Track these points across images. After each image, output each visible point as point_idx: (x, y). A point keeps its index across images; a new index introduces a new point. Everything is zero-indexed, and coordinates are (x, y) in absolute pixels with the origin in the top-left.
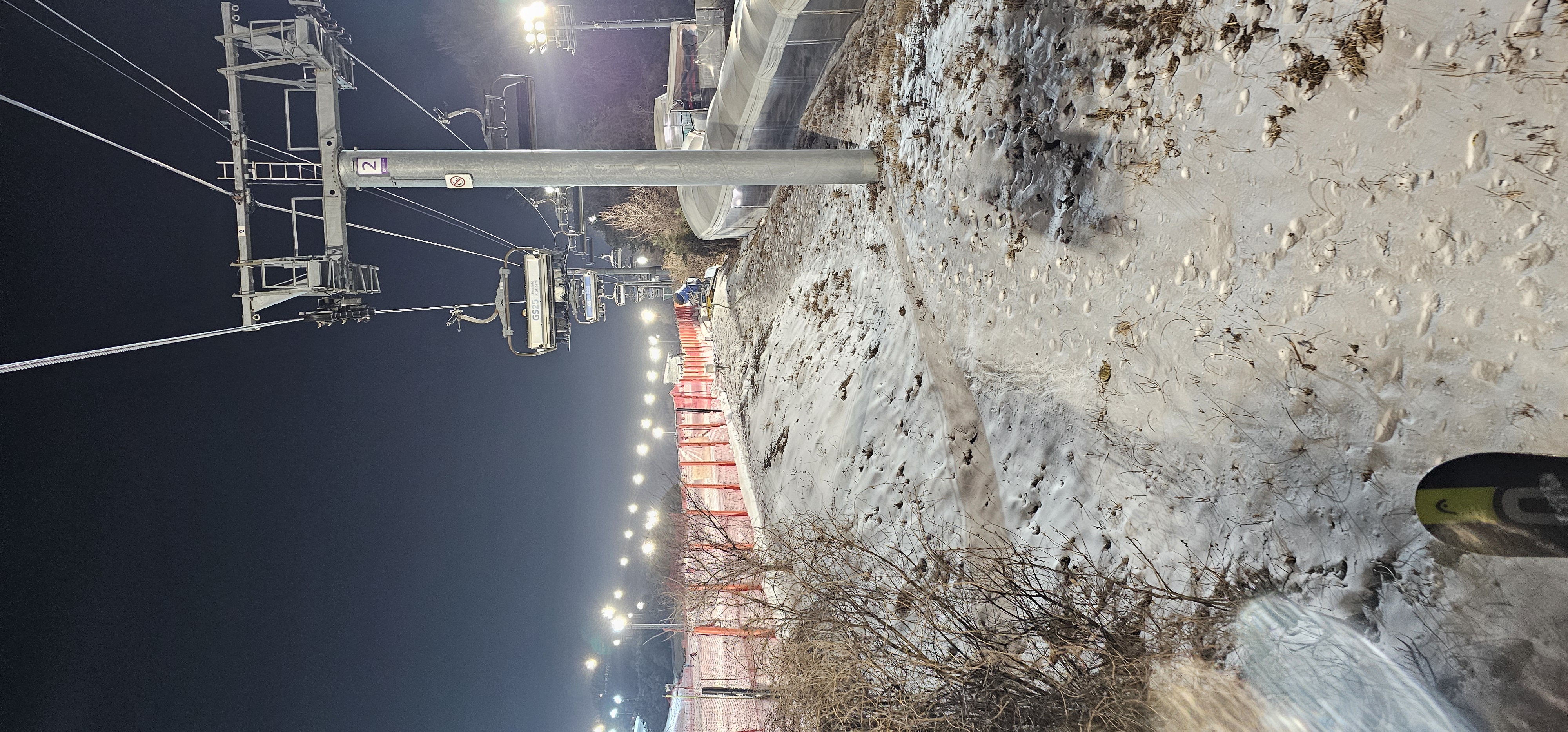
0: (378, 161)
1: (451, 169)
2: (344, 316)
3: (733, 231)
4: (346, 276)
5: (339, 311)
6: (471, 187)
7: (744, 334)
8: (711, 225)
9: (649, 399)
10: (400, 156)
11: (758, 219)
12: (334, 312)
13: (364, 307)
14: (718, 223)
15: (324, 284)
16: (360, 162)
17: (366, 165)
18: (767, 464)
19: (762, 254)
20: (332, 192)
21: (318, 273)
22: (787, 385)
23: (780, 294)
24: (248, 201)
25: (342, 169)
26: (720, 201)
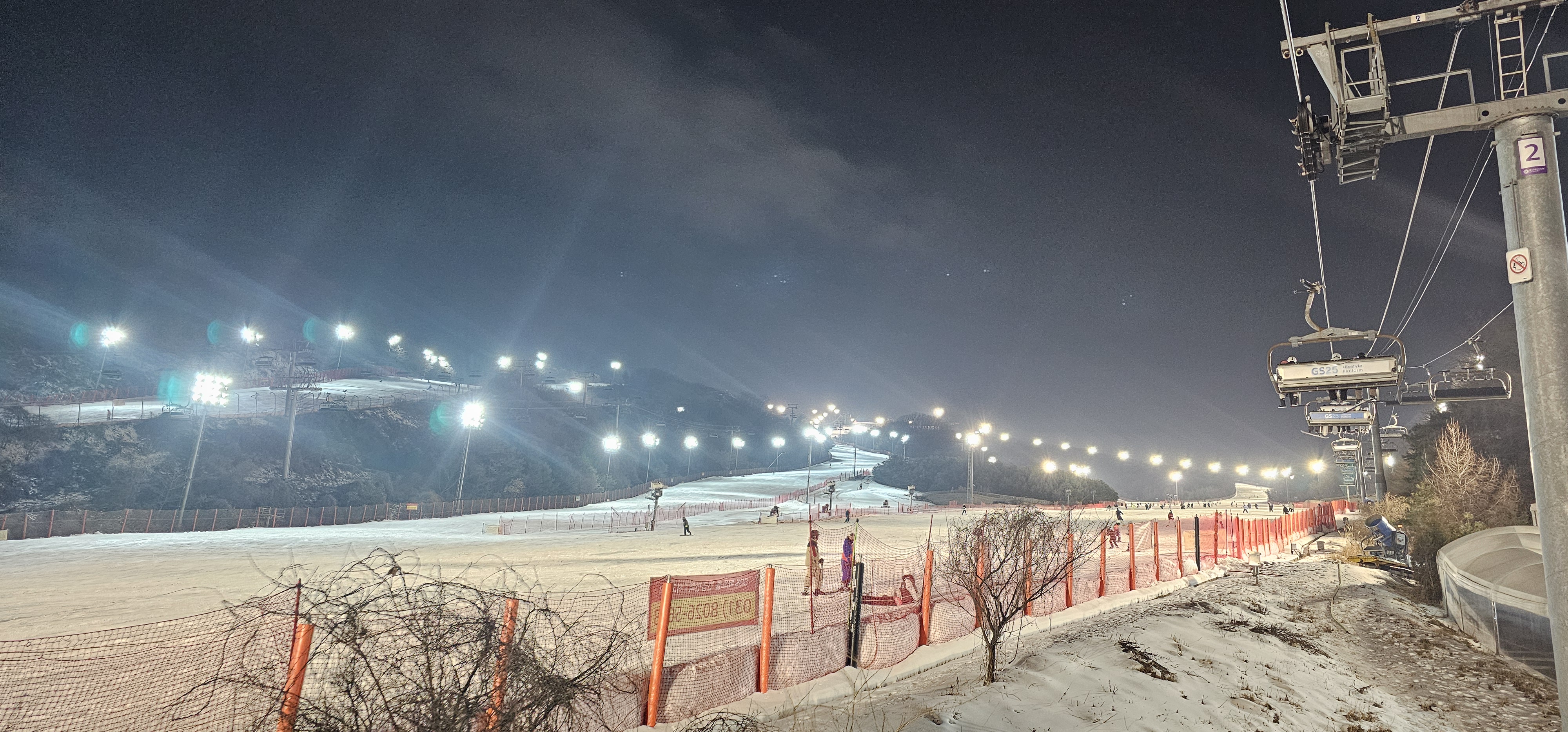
0: (1542, 163)
1: (1537, 254)
2: (1305, 146)
3: (1454, 598)
4: (1361, 142)
5: (1313, 141)
6: (1511, 281)
7: (1305, 608)
8: (1461, 572)
9: (1215, 467)
10: (1551, 189)
11: (1479, 637)
12: (1311, 135)
13: (1319, 168)
14: (1465, 581)
15: (1351, 117)
16: (1538, 142)
17: (1533, 149)
18: (1126, 646)
19: (1426, 644)
20: (1486, 113)
21: (1367, 108)
22: (1235, 679)
23: (1367, 668)
24: (1462, 20)
25: (1523, 120)
26: (1502, 588)
